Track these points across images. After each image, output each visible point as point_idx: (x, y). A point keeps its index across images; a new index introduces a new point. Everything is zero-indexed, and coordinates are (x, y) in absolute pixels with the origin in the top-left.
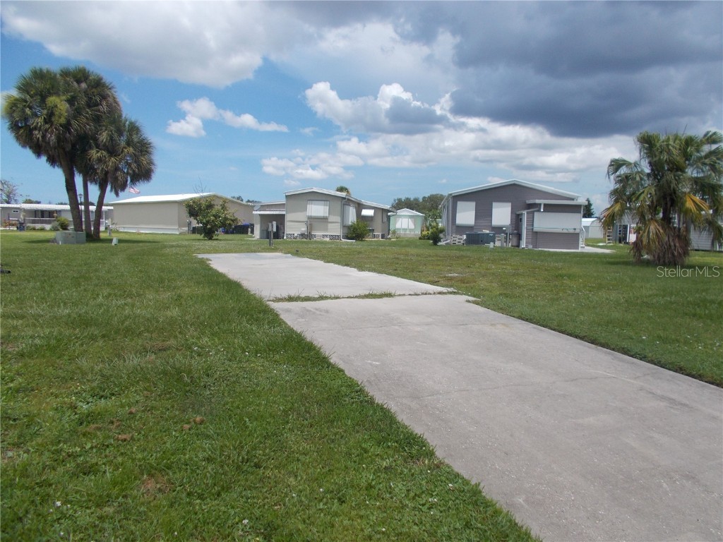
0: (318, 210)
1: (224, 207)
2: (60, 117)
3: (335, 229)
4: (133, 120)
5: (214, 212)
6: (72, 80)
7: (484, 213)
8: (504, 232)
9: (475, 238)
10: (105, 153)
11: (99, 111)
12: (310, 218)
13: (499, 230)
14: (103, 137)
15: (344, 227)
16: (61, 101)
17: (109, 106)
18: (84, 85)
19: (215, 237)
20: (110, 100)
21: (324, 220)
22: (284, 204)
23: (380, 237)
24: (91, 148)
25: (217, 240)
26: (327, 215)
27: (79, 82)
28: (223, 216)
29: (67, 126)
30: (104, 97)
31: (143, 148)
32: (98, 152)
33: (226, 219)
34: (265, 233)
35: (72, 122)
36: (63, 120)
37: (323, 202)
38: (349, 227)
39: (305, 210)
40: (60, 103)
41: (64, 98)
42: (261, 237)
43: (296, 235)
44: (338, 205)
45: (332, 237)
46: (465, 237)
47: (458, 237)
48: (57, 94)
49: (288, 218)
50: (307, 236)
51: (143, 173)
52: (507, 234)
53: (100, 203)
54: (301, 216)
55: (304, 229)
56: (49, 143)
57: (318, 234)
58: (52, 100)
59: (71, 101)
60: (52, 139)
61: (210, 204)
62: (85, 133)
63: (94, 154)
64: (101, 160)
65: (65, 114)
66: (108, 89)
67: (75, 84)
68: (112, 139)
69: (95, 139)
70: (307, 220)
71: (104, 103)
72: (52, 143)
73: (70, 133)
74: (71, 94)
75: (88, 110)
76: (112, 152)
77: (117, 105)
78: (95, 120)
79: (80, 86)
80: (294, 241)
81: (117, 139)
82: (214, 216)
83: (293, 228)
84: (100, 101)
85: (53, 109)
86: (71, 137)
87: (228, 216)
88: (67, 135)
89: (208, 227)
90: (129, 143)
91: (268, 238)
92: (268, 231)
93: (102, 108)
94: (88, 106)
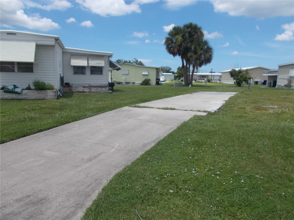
1: (247, 73)
2: (178, 42)
4: (206, 40)
5: (241, 75)
6: (186, 28)
10: (193, 54)
11: (194, 38)
12: (291, 77)
14: (193, 47)
17: (198, 36)
18: (189, 29)
19: (242, 86)
20: (199, 33)
22: (277, 71)
24: (189, 52)
28: (245, 76)
29: (180, 46)
30: (196, 33)
31: (209, 50)
33: (246, 78)
34: (269, 84)
35: (183, 43)
36: (179, 44)
39: (288, 73)
40: (179, 38)
41: (181, 35)
42: (268, 86)
43: (282, 85)
48: (178, 35)
49: (278, 77)
50: (288, 86)
51: (208, 60)
53: (193, 72)
54: (286, 76)
55: (286, 82)
58: (177, 36)
59: (183, 36)
60: (176, 50)
61: (240, 72)
62: (187, 47)
63: (189, 54)
64: (191, 56)
65: (180, 41)
66: (199, 29)
67: (187, 30)
68: (195, 48)
69: (191, 49)
70: (289, 78)
71: (196, 35)
72: (176, 52)
73: (182, 48)
74: (183, 33)
75: (189, 38)
76: (196, 53)
77: (202, 35)
78: (192, 41)
79: (188, 30)
80: (281, 88)
81: (197, 48)
82: (241, 77)
83: (281, 82)
84: (195, 34)
85: (176, 40)
86: (182, 49)
87: (247, 77)
88: (181, 48)
89: (238, 81)
90: (202, 49)
91: (270, 86)
92: (271, 83)
93: (195, 37)
94: (190, 37)
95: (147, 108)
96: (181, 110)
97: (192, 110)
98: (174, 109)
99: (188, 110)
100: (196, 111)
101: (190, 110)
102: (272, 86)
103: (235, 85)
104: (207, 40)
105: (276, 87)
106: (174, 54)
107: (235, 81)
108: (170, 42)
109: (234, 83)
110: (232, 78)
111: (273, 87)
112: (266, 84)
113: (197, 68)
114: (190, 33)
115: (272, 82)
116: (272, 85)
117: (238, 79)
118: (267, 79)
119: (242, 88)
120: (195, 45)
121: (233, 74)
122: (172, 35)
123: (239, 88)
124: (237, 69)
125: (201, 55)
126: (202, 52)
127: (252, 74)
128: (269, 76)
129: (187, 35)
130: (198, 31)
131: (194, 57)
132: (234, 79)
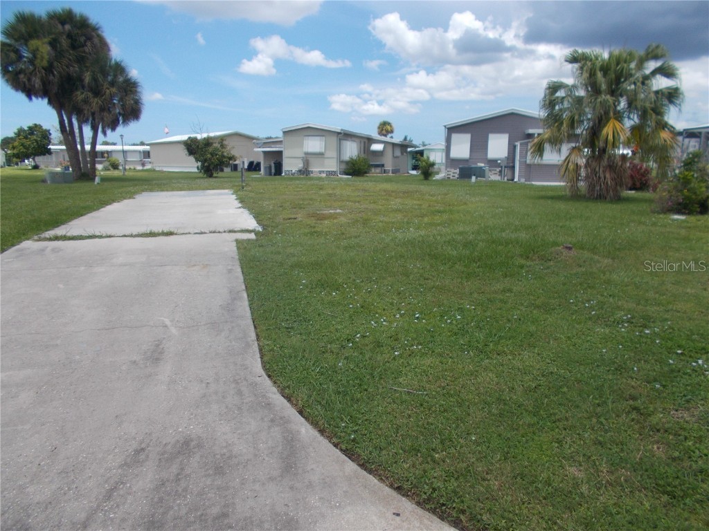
0: (314, 145)
1: (223, 146)
2: (42, 60)
3: (332, 165)
4: (118, 60)
5: (211, 149)
6: (57, 22)
7: (479, 145)
8: (499, 166)
9: (466, 171)
10: (90, 94)
11: (84, 52)
12: (307, 154)
13: (493, 163)
14: (87, 78)
15: (342, 162)
16: (43, 43)
17: (94, 46)
18: (67, 27)
19: (215, 175)
20: (96, 40)
21: (320, 156)
22: (281, 141)
23: (391, 172)
24: (77, 89)
25: (216, 177)
26: (323, 151)
27: (63, 23)
28: (220, 153)
29: (49, 69)
30: (89, 38)
31: (130, 87)
32: (83, 93)
33: (224, 156)
34: (268, 170)
35: (55, 64)
36: (45, 63)
37: (318, 138)
38: (347, 163)
39: (302, 145)
41: (46, 40)
42: (266, 174)
43: (294, 171)
44: (334, 140)
45: (330, 173)
46: (458, 171)
47: (453, 170)
48: (38, 37)
49: (285, 154)
50: (305, 172)
51: (133, 113)
52: (502, 167)
53: (94, 144)
54: (299, 152)
55: (300, 165)
56: (34, 86)
57: (315, 169)
58: (34, 43)
59: (53, 44)
60: (37, 82)
61: (208, 142)
62: (69, 75)
63: (80, 96)
64: (86, 101)
65: (46, 57)
66: (95, 29)
67: (60, 27)
68: (95, 79)
69: (82, 80)
70: (304, 156)
71: (89, 44)
72: (36, 86)
73: (54, 75)
74: (53, 36)
75: (71, 52)
76: (97, 92)
77: (104, 45)
78: (81, 60)
79: (64, 28)
80: (292, 177)
81: (100, 79)
82: (211, 154)
83: (291, 165)
84: (85, 42)
85: (35, 52)
86: (55, 79)
87: (225, 154)
88: (51, 77)
89: (206, 164)
90: (112, 84)
91: (270, 174)
92: (270, 167)
93: (86, 49)
94: (73, 47)
95: (97, 240)
96: (189, 233)
97: (214, 232)
98: (170, 234)
99: (205, 233)
100: (225, 232)
101: (211, 232)
102: (273, 174)
103: (201, 175)
104: (122, 62)
105: (283, 174)
106: (30, 93)
107: (199, 164)
108: (13, 55)
109: (198, 168)
110: (192, 159)
111: (275, 175)
112: (260, 170)
113: (104, 133)
114: (69, 36)
115: (273, 165)
116: (273, 171)
117: (205, 160)
118: (261, 160)
119: (214, 179)
120: (93, 72)
121: (193, 147)
122: (16, 37)
123: (211, 179)
124: (199, 137)
125: (112, 97)
126: (114, 90)
127: (233, 148)
128: (265, 153)
129: (64, 42)
130: (94, 34)
131: (96, 103)
132: (197, 160)
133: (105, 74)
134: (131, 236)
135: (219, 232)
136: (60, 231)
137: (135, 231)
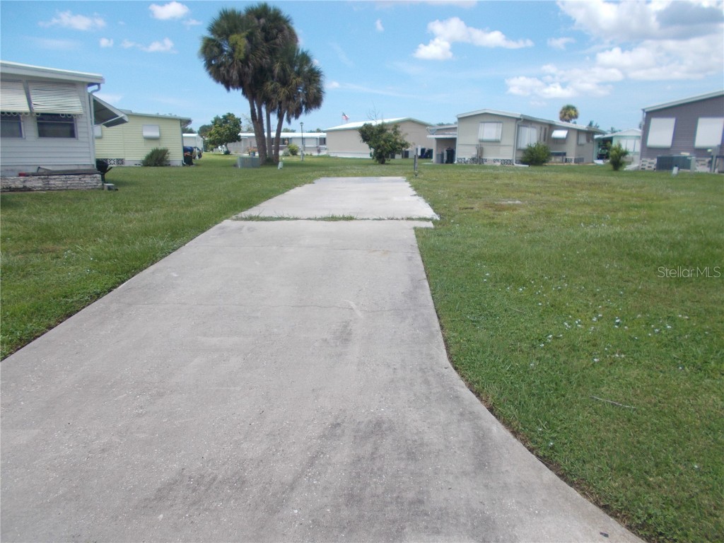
0: (489, 131)
1: (396, 133)
2: (240, 53)
3: (508, 153)
4: (304, 50)
5: (384, 136)
6: (254, 16)
7: (685, 131)
8: (709, 155)
9: (666, 161)
10: (278, 85)
11: (275, 44)
12: (481, 141)
13: (702, 152)
14: (277, 68)
15: (519, 150)
16: (241, 37)
17: (284, 38)
18: (262, 21)
19: (386, 162)
20: (286, 32)
21: (496, 144)
22: (456, 128)
23: (573, 162)
24: (267, 80)
25: (388, 164)
26: (500, 138)
27: (259, 17)
28: (393, 140)
29: (245, 62)
30: (281, 31)
31: (313, 77)
32: (272, 83)
33: (396, 143)
34: (440, 157)
35: (251, 56)
36: (242, 56)
37: (495, 124)
38: (524, 151)
39: (477, 132)
40: (241, 40)
41: (244, 34)
42: (437, 162)
43: (467, 159)
44: (512, 126)
45: (505, 162)
46: (655, 161)
47: (649, 160)
48: (237, 32)
49: (458, 142)
50: (478, 160)
51: (314, 101)
52: (712, 157)
53: (279, 131)
54: (474, 140)
55: (474, 153)
56: (232, 77)
57: (490, 156)
58: (234, 37)
59: (250, 38)
60: (234, 74)
61: (382, 129)
62: (262, 66)
63: (269, 86)
64: (275, 91)
65: (243, 50)
66: (286, 21)
67: (256, 21)
68: (283, 70)
69: (272, 71)
70: (478, 143)
71: (280, 36)
72: (234, 77)
73: (249, 67)
74: (250, 30)
75: (264, 44)
76: (284, 82)
77: (293, 36)
78: (272, 52)
79: (259, 22)
80: (465, 165)
81: (288, 70)
82: (385, 141)
83: (464, 152)
84: (277, 34)
85: (234, 47)
86: (249, 70)
87: (398, 141)
88: (247, 69)
89: (379, 151)
90: (298, 74)
91: (442, 162)
92: (442, 155)
93: (278, 41)
94: (266, 40)
95: (285, 221)
96: (368, 219)
97: (392, 219)
98: (351, 219)
99: (384, 219)
100: (403, 219)
101: (389, 219)
102: (445, 162)
103: (373, 161)
104: (307, 52)
105: (456, 162)
106: (228, 84)
107: (373, 150)
108: (216, 50)
109: (371, 155)
110: (366, 145)
111: (447, 162)
112: (431, 157)
113: (289, 121)
114: (264, 29)
115: (445, 153)
116: (445, 158)
117: (379, 147)
118: (433, 147)
119: (386, 166)
120: (282, 62)
121: (368, 134)
122: (219, 32)
123: (383, 166)
124: (374, 123)
125: (297, 86)
126: (299, 79)
127: (407, 134)
128: (438, 140)
129: (259, 35)
130: (285, 26)
131: (283, 92)
132: (371, 147)
133: (292, 65)
134: (315, 219)
135: (397, 219)
136: (253, 212)
137: (319, 214)
